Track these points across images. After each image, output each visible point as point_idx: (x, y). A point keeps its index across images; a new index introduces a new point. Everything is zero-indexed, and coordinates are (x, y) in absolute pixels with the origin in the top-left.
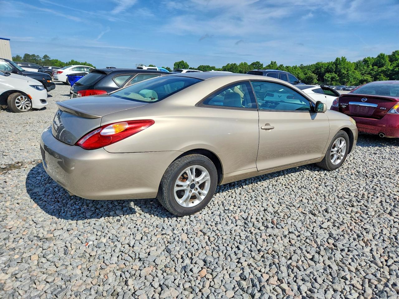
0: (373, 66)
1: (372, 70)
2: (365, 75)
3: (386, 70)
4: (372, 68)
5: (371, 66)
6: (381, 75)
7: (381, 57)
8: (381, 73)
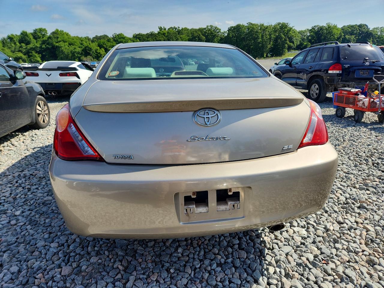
0: (20, 44)
1: (21, 47)
2: (16, 52)
3: (35, 47)
4: (20, 45)
5: (18, 44)
6: (31, 53)
7: (24, 34)
8: (31, 50)
